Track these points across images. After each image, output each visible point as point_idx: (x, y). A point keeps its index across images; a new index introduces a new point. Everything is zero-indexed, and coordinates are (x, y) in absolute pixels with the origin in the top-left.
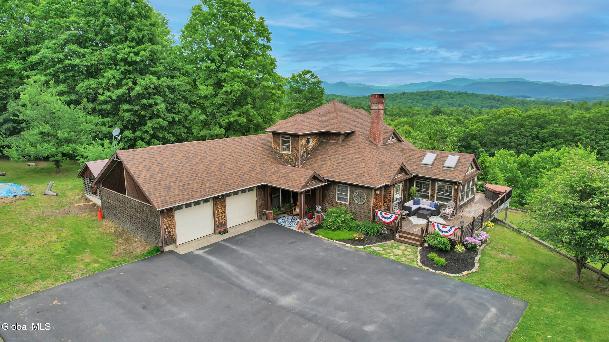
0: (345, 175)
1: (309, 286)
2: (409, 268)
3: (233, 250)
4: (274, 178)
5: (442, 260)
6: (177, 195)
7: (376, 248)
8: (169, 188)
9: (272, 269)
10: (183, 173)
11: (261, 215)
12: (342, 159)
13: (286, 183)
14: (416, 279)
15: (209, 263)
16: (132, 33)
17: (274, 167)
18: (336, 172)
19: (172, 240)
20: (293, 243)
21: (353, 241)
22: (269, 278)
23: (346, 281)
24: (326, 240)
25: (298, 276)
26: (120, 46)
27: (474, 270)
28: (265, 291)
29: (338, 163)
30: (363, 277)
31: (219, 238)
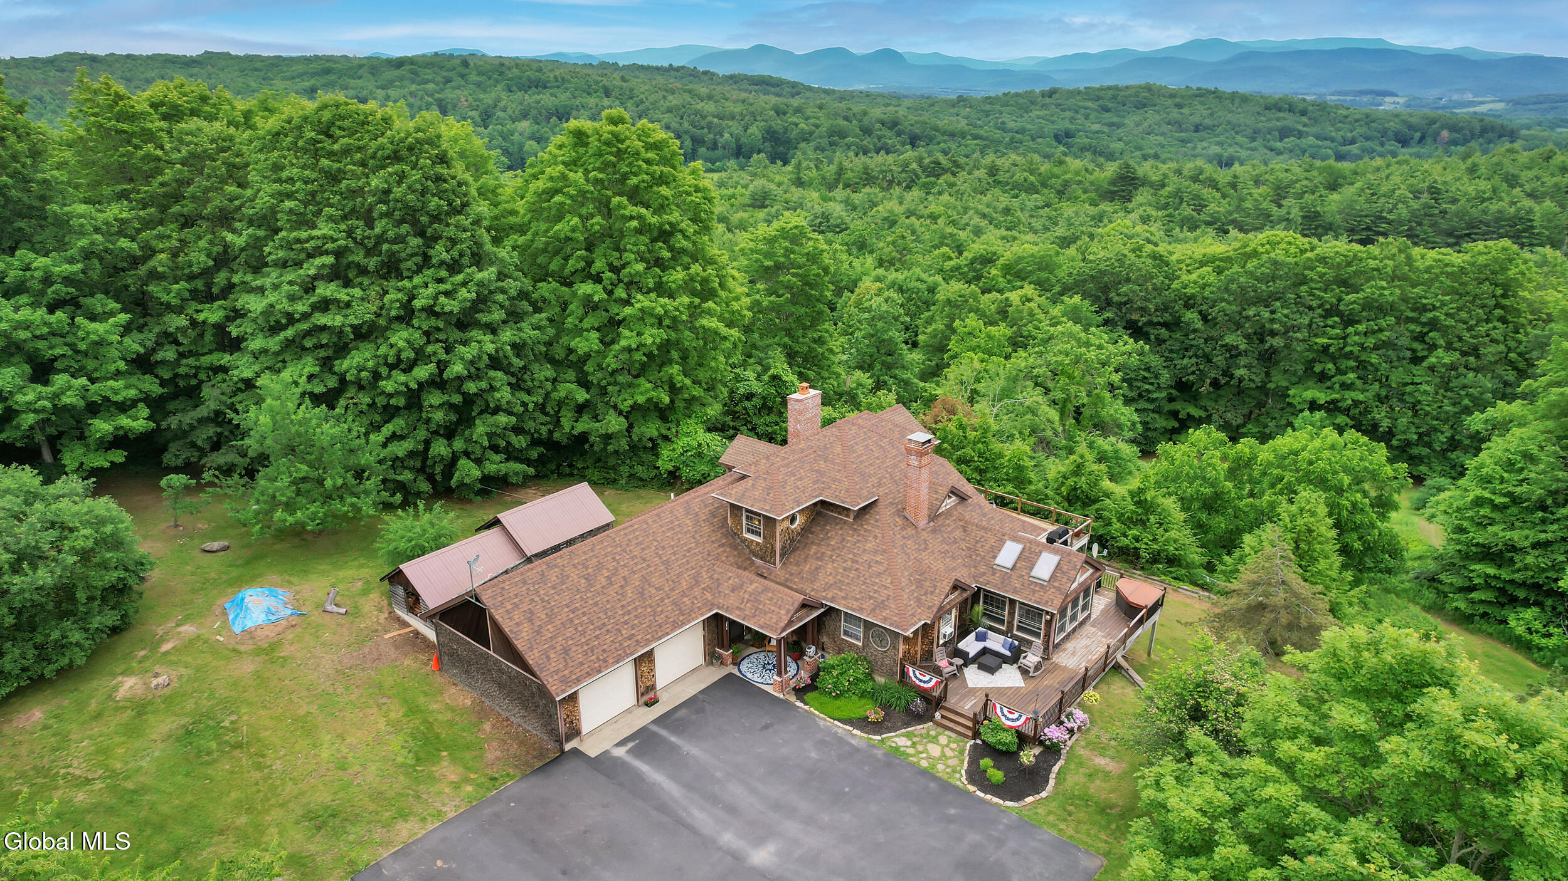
0: (857, 600)
1: (792, 827)
2: (946, 787)
3: (674, 748)
4: (732, 600)
5: (997, 775)
6: (582, 664)
7: (899, 740)
8: (566, 651)
9: (736, 791)
10: (584, 614)
11: (711, 657)
12: (853, 561)
13: (754, 616)
14: (952, 811)
15: (639, 777)
16: (440, 252)
17: (732, 576)
18: (841, 590)
19: (575, 732)
20: (766, 727)
21: (863, 723)
22: (732, 810)
23: (847, 817)
24: (824, 721)
25: (777, 806)
26: (417, 280)
27: (1044, 794)
28: (728, 838)
29: (845, 569)
30: (873, 808)
31: (646, 717)
